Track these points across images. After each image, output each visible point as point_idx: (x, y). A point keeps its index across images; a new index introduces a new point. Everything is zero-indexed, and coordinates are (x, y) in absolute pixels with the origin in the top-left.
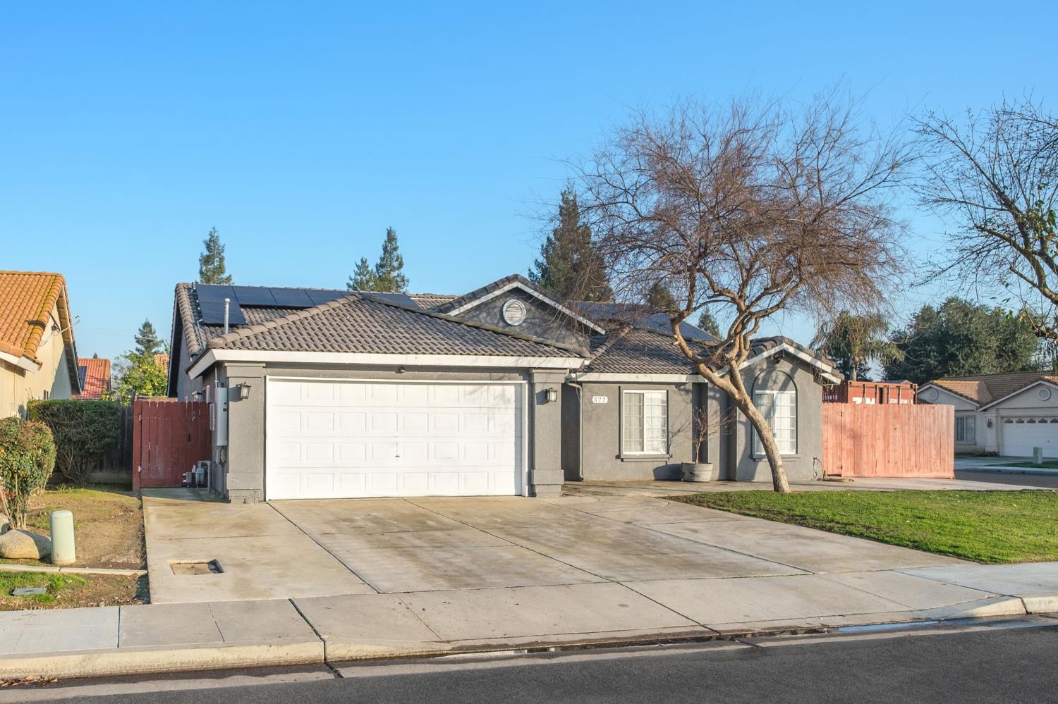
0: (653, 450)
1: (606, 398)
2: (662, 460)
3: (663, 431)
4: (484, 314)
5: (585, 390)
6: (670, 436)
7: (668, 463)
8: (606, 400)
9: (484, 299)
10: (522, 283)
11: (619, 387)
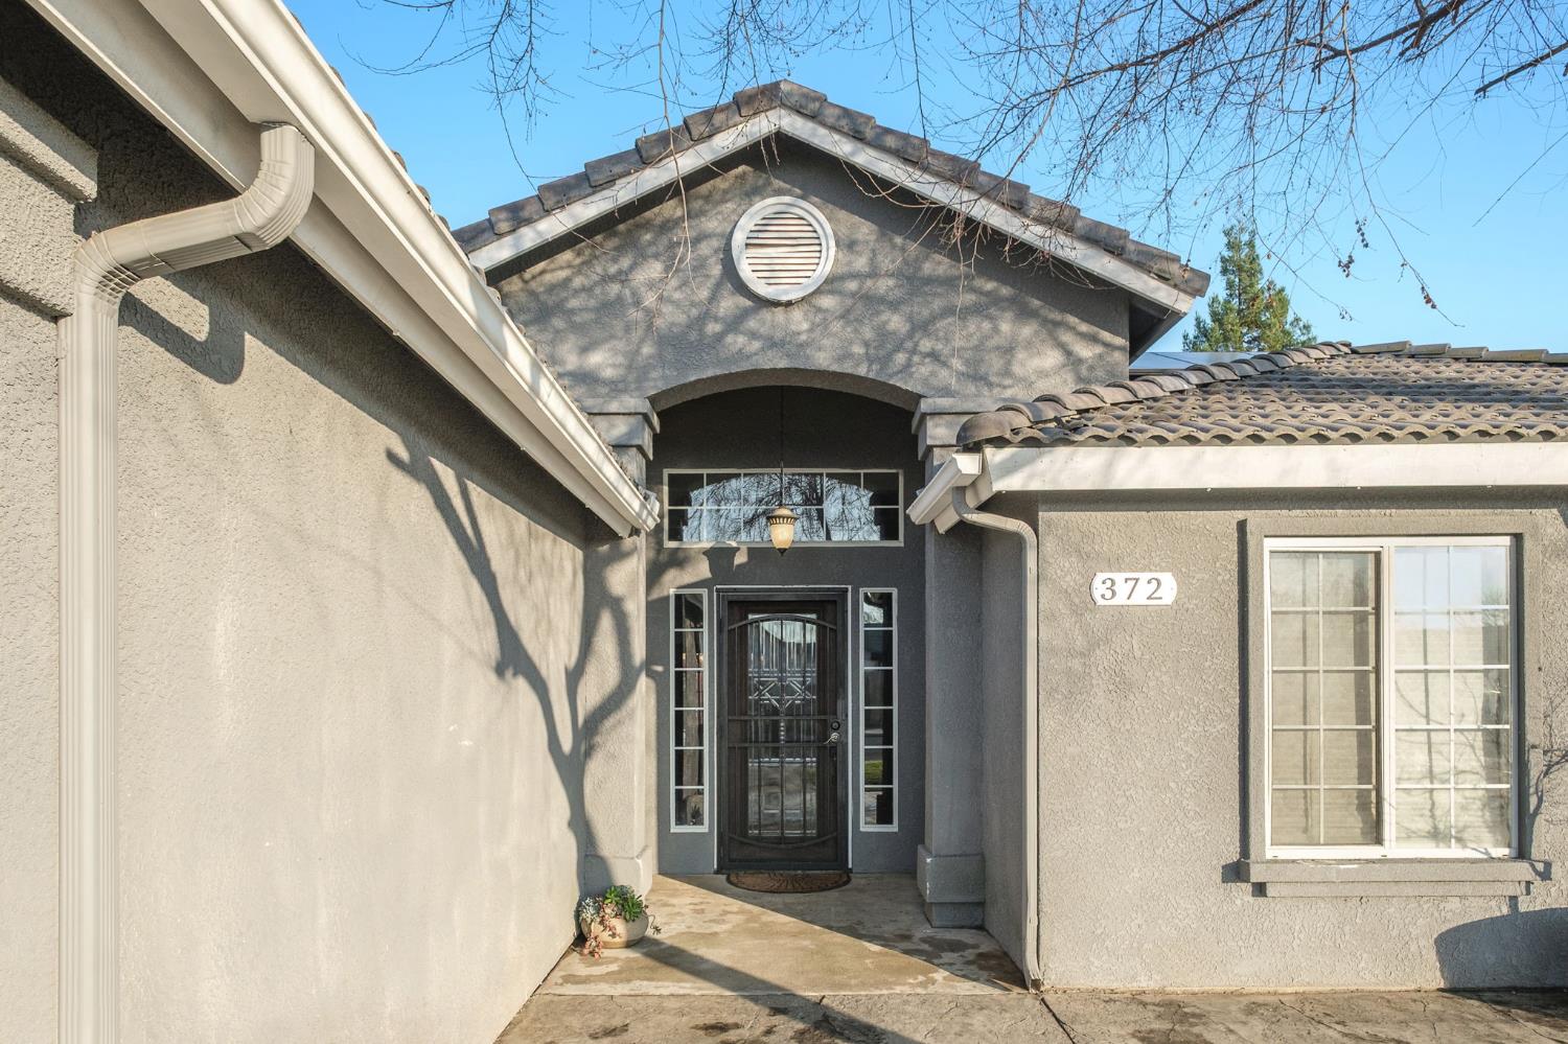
0: (1436, 835)
1: (1167, 579)
2: (1487, 890)
3: (1494, 741)
4: (654, 269)
5: (1049, 545)
6: (1534, 772)
7: (1523, 908)
8: (1169, 591)
9: (625, 192)
10: (798, 111)
11: (1242, 526)
